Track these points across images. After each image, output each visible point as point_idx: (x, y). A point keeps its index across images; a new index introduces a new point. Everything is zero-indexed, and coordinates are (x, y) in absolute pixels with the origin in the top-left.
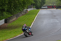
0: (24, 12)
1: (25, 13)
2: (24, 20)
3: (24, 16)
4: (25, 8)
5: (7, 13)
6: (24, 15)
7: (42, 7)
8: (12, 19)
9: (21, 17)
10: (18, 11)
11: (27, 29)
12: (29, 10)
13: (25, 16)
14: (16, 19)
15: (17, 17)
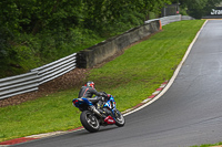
0: (147, 28)
1: (152, 31)
2: (149, 56)
3: (146, 42)
4: (152, 14)
5: (84, 33)
6: (145, 39)
7: (214, 12)
8: (104, 52)
9: (137, 48)
10: (124, 26)
11: (95, 103)
12: (164, 21)
13: (150, 41)
14: (117, 54)
15: (120, 45)
